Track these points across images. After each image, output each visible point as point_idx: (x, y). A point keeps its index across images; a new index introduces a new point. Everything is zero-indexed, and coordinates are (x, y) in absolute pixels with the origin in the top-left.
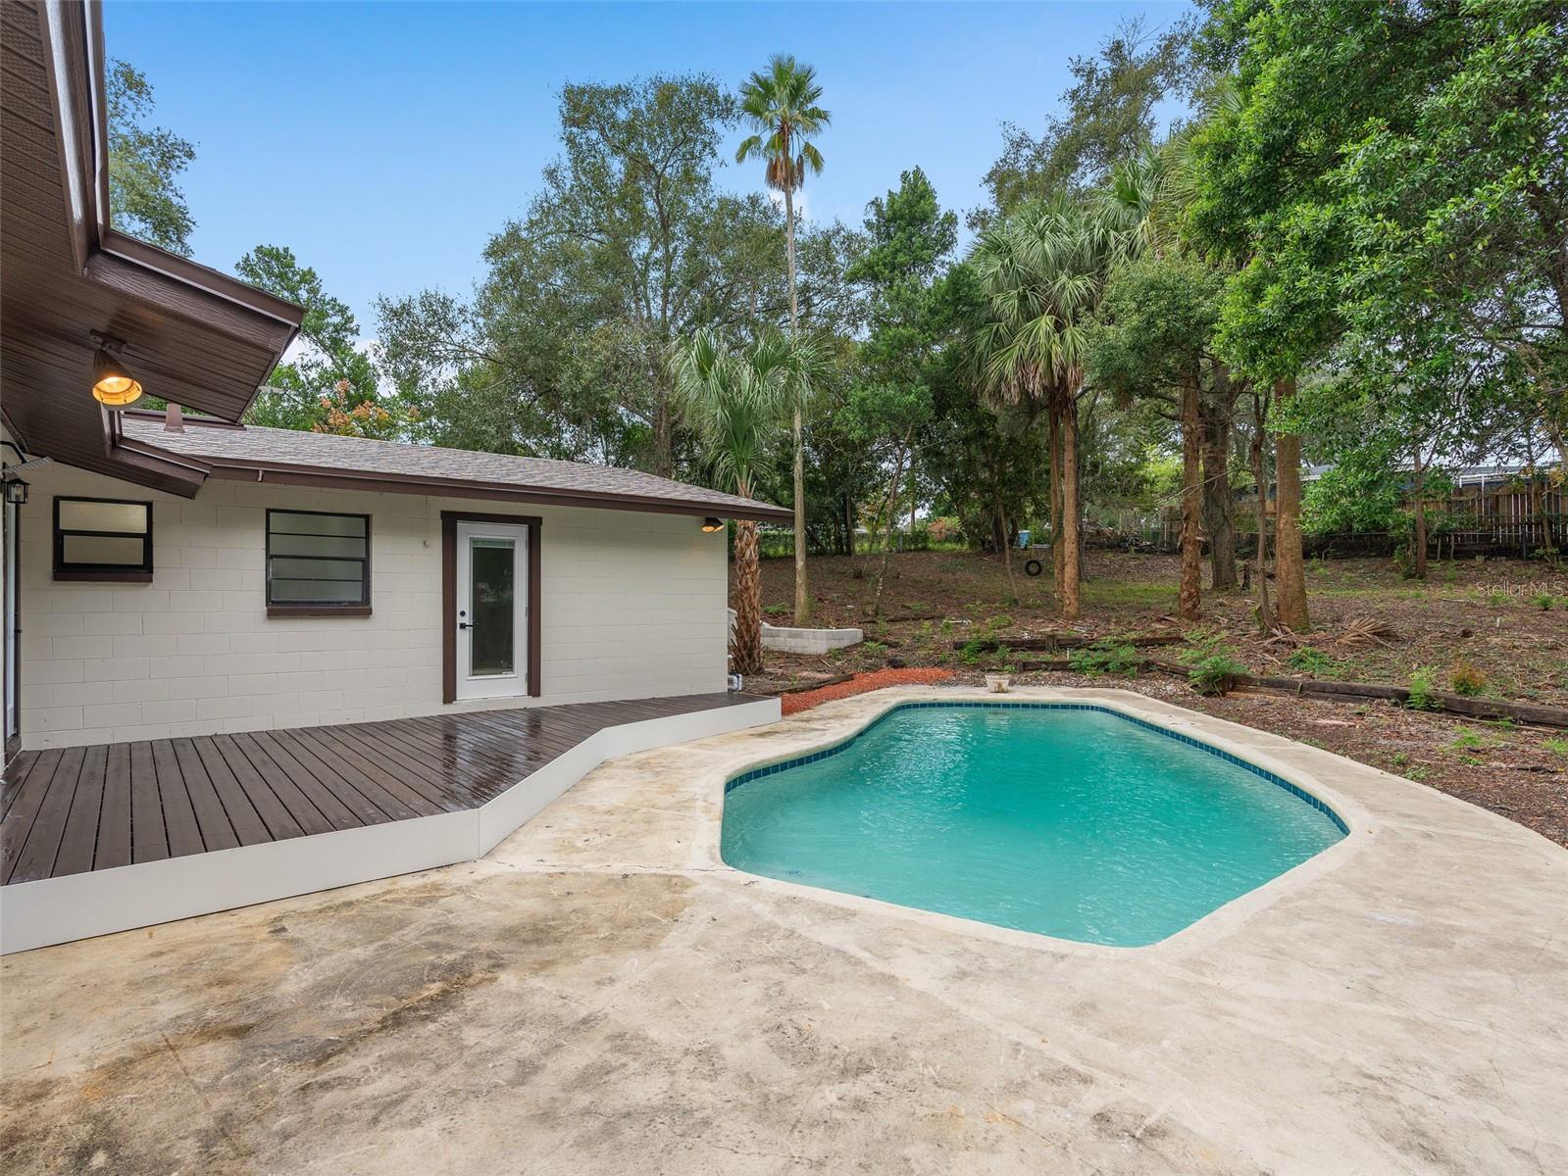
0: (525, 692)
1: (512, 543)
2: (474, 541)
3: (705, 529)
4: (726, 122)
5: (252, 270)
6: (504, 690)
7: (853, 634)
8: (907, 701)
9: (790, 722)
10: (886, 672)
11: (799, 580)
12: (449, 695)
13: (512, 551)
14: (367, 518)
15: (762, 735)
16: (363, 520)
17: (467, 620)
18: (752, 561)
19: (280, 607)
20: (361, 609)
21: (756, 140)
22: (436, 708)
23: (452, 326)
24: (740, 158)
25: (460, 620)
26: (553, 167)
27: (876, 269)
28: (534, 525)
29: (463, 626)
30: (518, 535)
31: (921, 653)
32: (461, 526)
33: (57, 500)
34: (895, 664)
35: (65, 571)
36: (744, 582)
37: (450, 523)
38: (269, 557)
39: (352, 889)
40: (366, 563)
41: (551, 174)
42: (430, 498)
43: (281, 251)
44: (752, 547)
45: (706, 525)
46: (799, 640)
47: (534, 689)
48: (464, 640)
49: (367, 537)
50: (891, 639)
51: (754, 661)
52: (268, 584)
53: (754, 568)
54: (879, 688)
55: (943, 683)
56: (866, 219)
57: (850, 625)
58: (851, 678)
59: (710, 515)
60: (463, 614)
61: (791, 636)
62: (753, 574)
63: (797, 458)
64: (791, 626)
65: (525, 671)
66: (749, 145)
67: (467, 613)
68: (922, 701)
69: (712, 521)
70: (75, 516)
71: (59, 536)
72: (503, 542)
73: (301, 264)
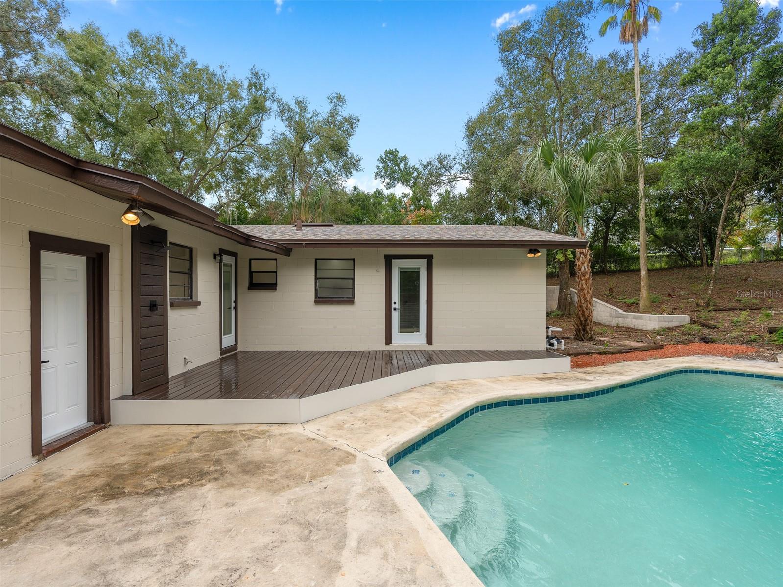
0: (425, 343)
1: (419, 268)
2: (400, 268)
3: (529, 255)
4: (588, 15)
5: (383, 161)
6: (415, 340)
7: (682, 319)
8: (693, 367)
9: (578, 373)
10: (698, 345)
11: (642, 283)
12: (389, 341)
13: (419, 272)
14: (354, 260)
15: (543, 379)
16: (352, 261)
17: (397, 306)
18: (586, 273)
19: (320, 300)
20: (350, 301)
21: (615, 19)
22: (382, 347)
23: (451, 167)
24: (602, 33)
25: (394, 306)
26: (500, 76)
27: (699, 71)
28: (429, 259)
29: (395, 309)
30: (422, 264)
31: (736, 333)
32: (394, 262)
33: (250, 260)
34: (706, 340)
35: (253, 286)
36: (580, 286)
37: (389, 261)
38: (316, 279)
39: (239, 426)
40: (353, 279)
41: (499, 81)
42: (379, 249)
43: (394, 150)
44: (585, 264)
45: (529, 253)
46: (640, 321)
47: (429, 341)
48: (396, 316)
49: (354, 269)
50: (712, 323)
51: (587, 332)
52: (316, 290)
53: (587, 277)
54: (678, 356)
55: (739, 356)
56: (693, 40)
57: (683, 313)
58: (661, 347)
59: (533, 247)
60: (395, 303)
61: (635, 318)
62: (586, 280)
63: (641, 207)
64: (637, 312)
65: (425, 332)
66: (610, 24)
67: (397, 303)
68: (705, 369)
69: (535, 251)
70: (256, 266)
71: (251, 273)
72: (414, 268)
73: (401, 154)
